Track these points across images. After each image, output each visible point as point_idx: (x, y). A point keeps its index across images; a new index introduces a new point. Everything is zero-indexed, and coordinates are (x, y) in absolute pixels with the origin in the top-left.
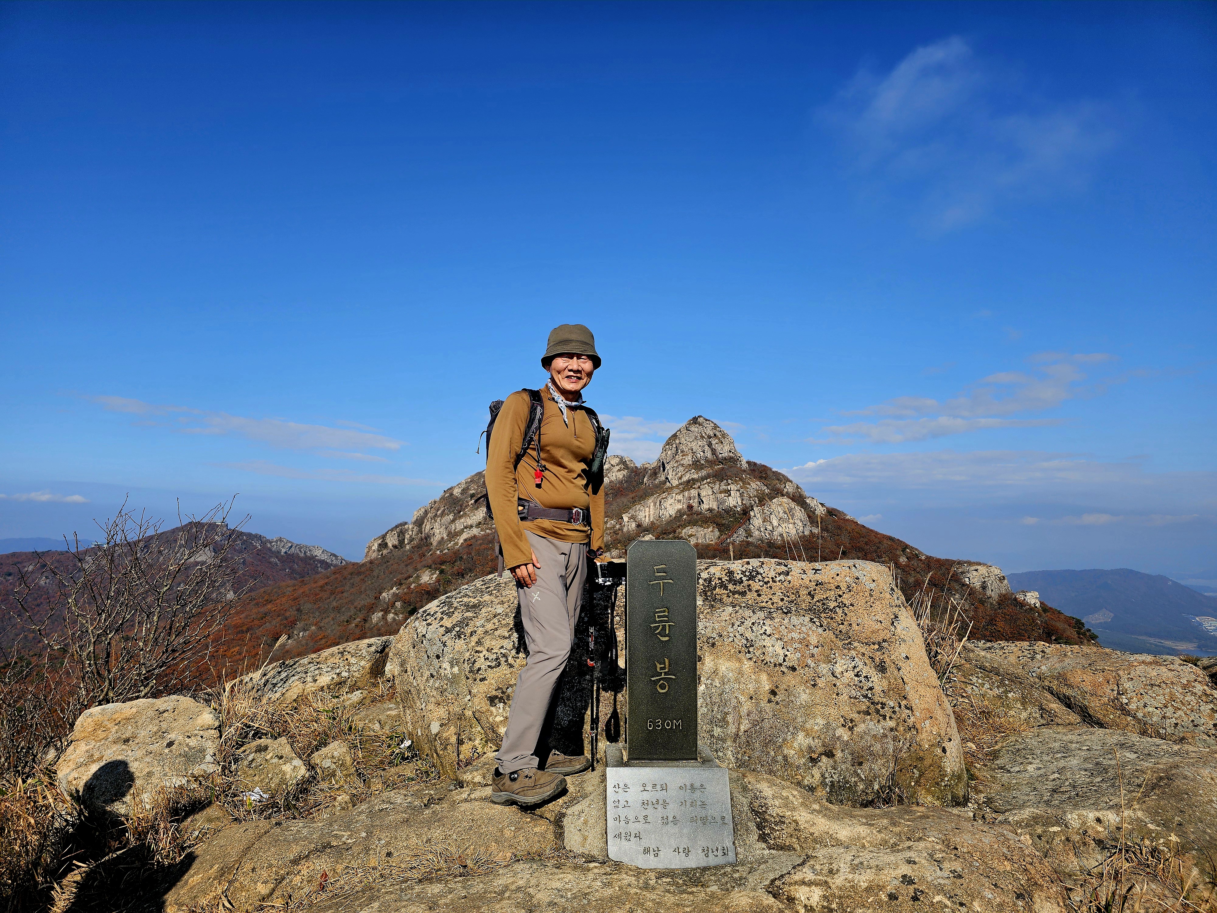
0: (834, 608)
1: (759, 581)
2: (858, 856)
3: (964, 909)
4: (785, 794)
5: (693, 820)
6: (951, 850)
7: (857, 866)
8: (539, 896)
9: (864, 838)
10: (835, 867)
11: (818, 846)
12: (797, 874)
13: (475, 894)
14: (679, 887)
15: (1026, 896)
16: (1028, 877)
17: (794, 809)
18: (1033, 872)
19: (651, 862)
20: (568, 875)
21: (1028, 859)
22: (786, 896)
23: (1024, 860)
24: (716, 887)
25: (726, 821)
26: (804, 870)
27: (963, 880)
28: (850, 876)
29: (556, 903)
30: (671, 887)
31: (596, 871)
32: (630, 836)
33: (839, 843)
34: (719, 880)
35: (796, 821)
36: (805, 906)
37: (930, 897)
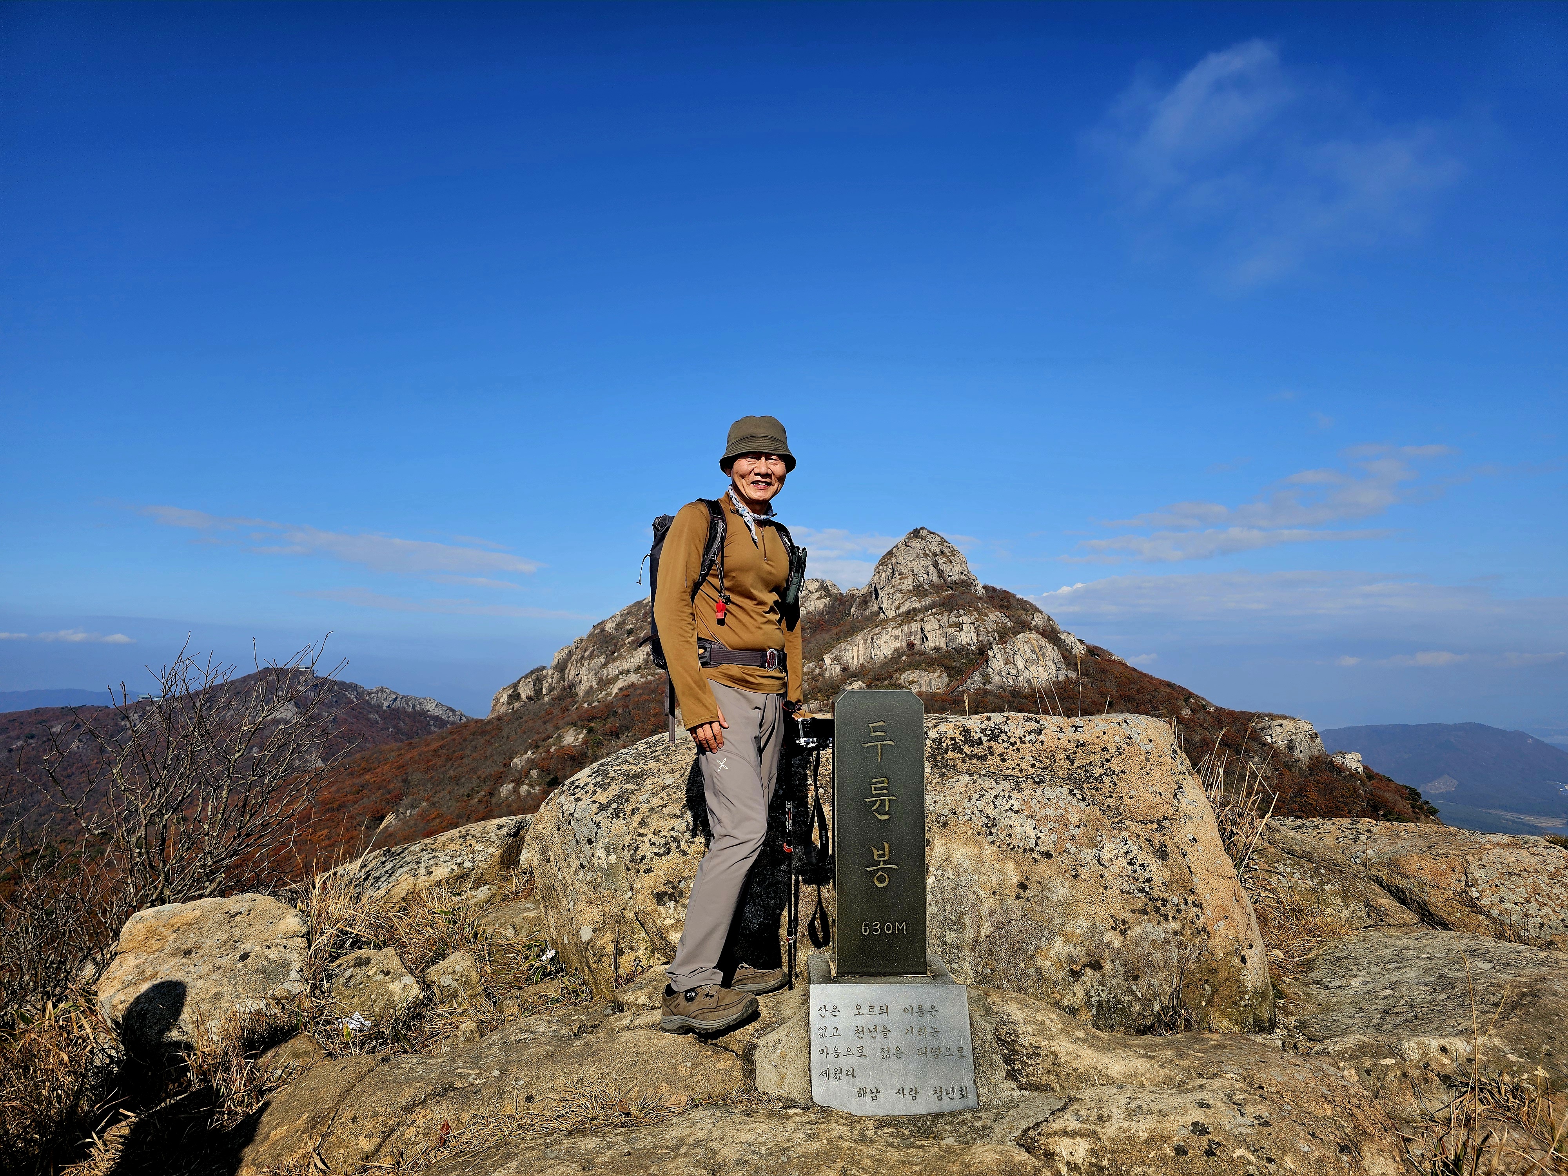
0: (1100, 776)
1: (1004, 741)
2: (1136, 1099)
3: (1272, 1167)
4: (1039, 1017)
5: (921, 1052)
6: (1255, 1090)
7: (1134, 1110)
8: (725, 1152)
9: (1142, 1075)
10: (1105, 1112)
11: (1083, 1085)
12: (1057, 1121)
13: (641, 1149)
14: (904, 1140)
15: (1353, 1148)
16: (1354, 1124)
17: (1052, 1037)
18: (1361, 1117)
19: (868, 1107)
20: (761, 1124)
21: (1355, 1101)
22: (1043, 1151)
23: (1349, 1102)
24: (952, 1139)
25: (964, 1054)
26: (1066, 1117)
27: (1271, 1129)
28: (1126, 1124)
29: (746, 1161)
30: (895, 1140)
31: (797, 1119)
32: (841, 1073)
33: (1110, 1081)
34: (956, 1131)
35: (1054, 1054)
36: (1068, 1164)
37: (1229, 1150)
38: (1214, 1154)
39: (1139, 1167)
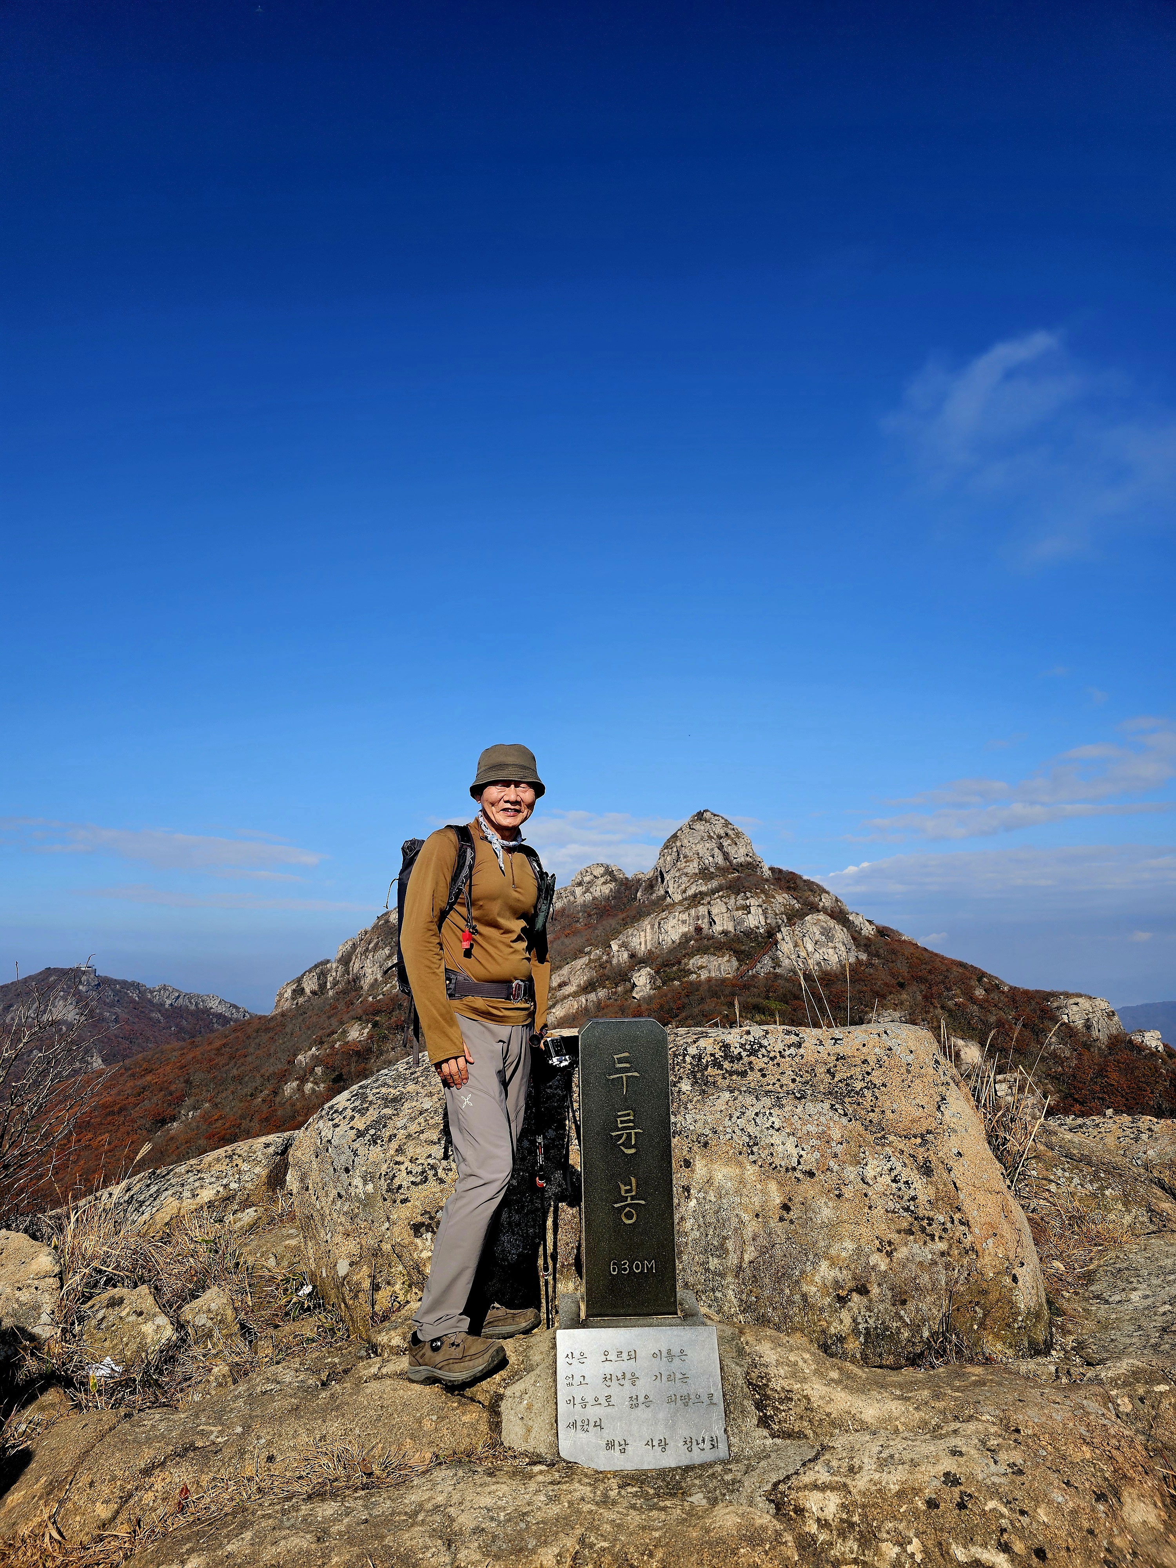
0: (861, 1089)
1: (763, 1056)
2: (888, 1447)
3: (1025, 1520)
4: (793, 1358)
5: (671, 1400)
6: (1011, 1434)
7: (885, 1460)
8: (462, 1519)
9: (897, 1419)
10: (856, 1462)
11: (837, 1431)
12: (807, 1474)
13: (379, 1516)
14: (648, 1500)
15: (1110, 1496)
16: (1114, 1468)
17: (804, 1380)
18: (1120, 1459)
19: (616, 1460)
20: (503, 1486)
21: (1114, 1442)
22: (793, 1507)
23: (1108, 1444)
24: (701, 1495)
25: (714, 1401)
26: (816, 1468)
27: (1023, 1478)
28: (877, 1476)
29: (483, 1530)
30: (638, 1501)
31: (540, 1478)
32: (588, 1425)
33: (864, 1427)
34: (706, 1486)
35: (807, 1397)
36: (818, 1520)
37: (981, 1503)
38: (965, 1507)
39: (891, 1522)
